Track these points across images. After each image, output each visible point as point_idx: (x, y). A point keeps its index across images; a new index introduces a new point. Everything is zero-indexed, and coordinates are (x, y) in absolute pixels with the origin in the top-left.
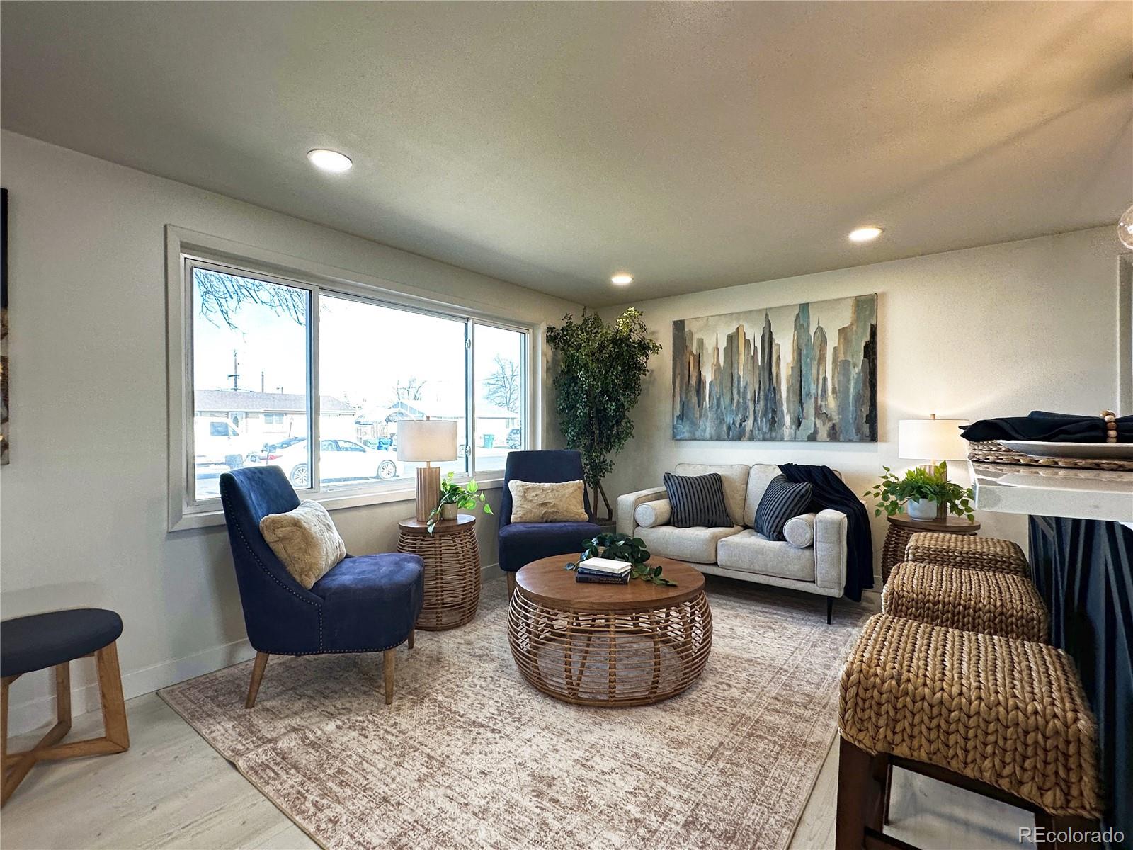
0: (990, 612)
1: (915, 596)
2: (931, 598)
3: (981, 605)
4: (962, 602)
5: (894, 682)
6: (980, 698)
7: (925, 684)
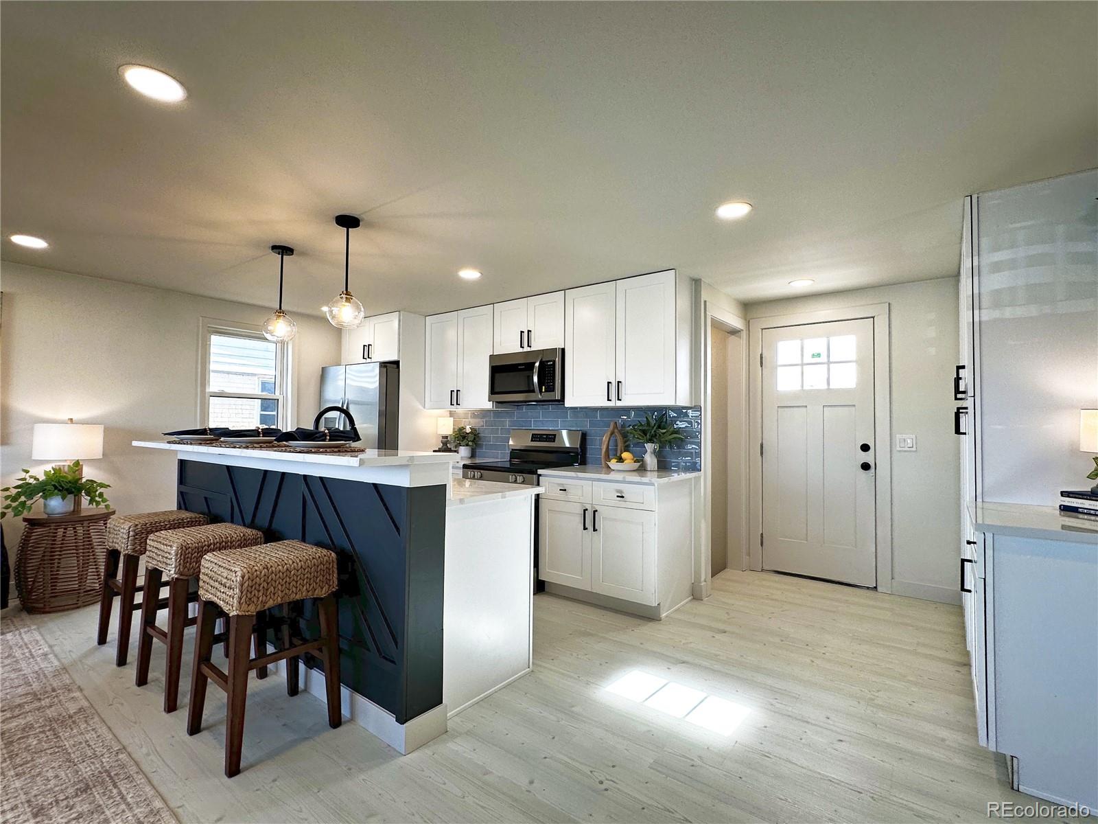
0: (239, 540)
1: (197, 545)
2: (206, 543)
3: (234, 538)
4: (224, 540)
5: (266, 570)
6: (300, 561)
7: (278, 565)
